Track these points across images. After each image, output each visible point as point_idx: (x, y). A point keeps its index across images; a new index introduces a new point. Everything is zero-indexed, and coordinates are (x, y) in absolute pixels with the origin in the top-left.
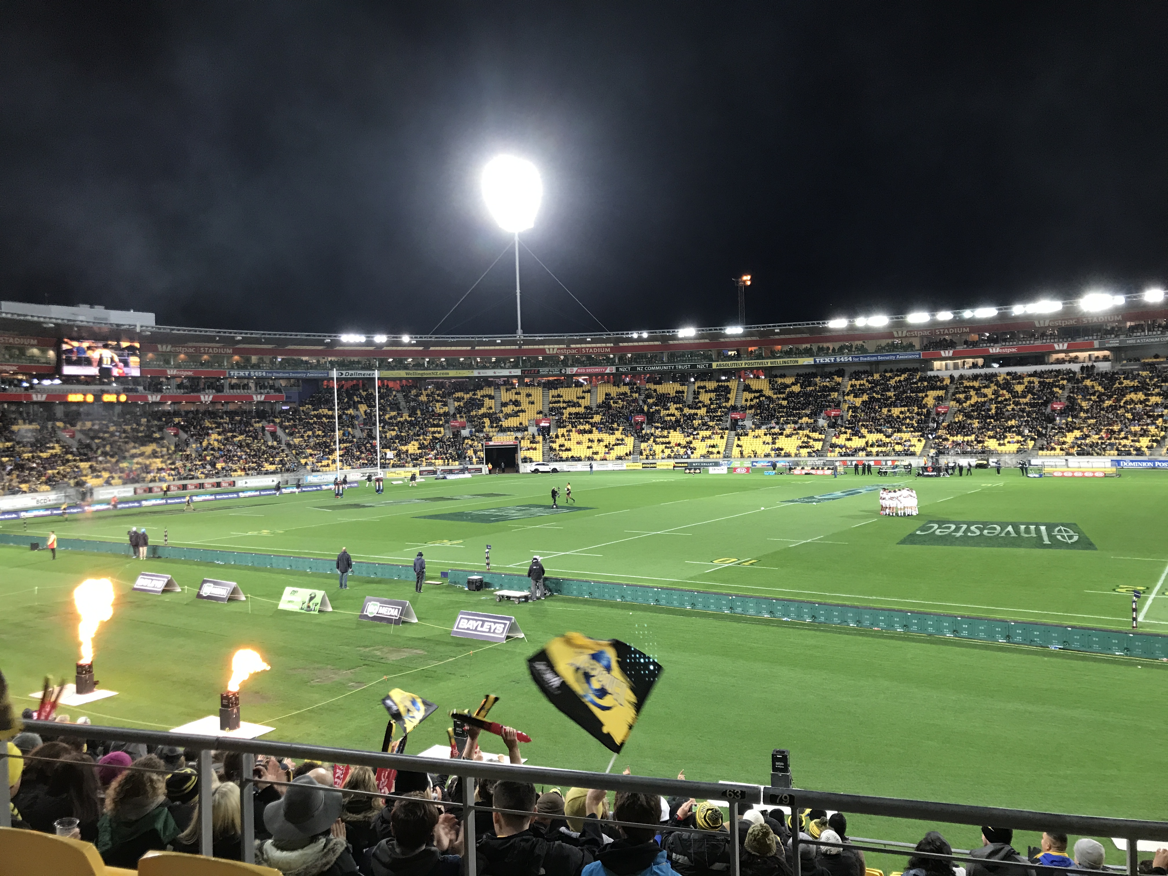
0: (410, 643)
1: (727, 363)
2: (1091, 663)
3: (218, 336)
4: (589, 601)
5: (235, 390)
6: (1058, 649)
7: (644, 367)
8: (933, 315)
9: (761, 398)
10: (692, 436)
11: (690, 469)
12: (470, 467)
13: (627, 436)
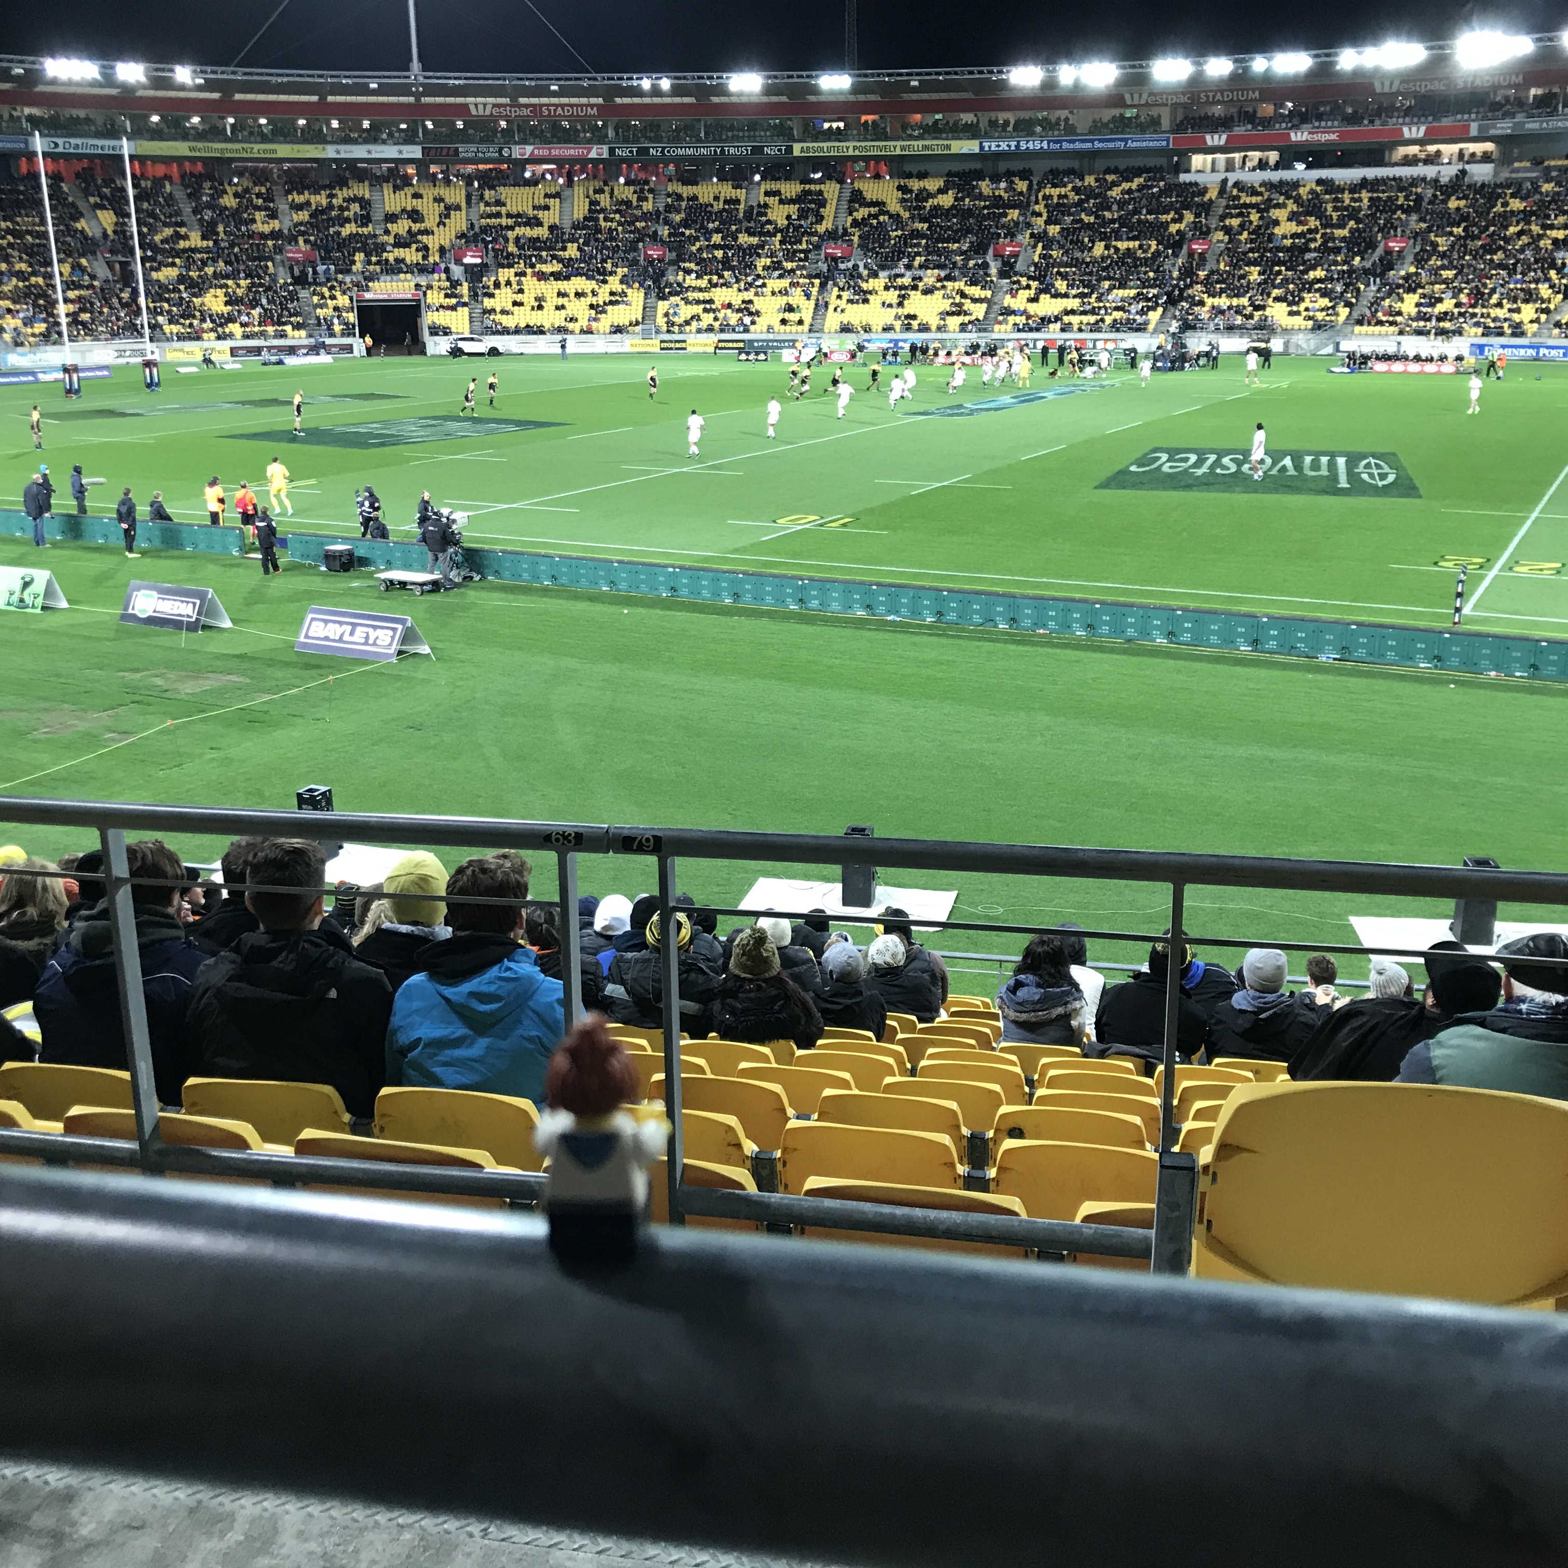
0: (219, 663)
1: (821, 144)
2: (1381, 681)
4: (551, 590)
6: (1331, 661)
7: (664, 148)
8: (1198, 64)
9: (881, 218)
10: (753, 290)
11: (748, 354)
12: (328, 341)
13: (631, 287)
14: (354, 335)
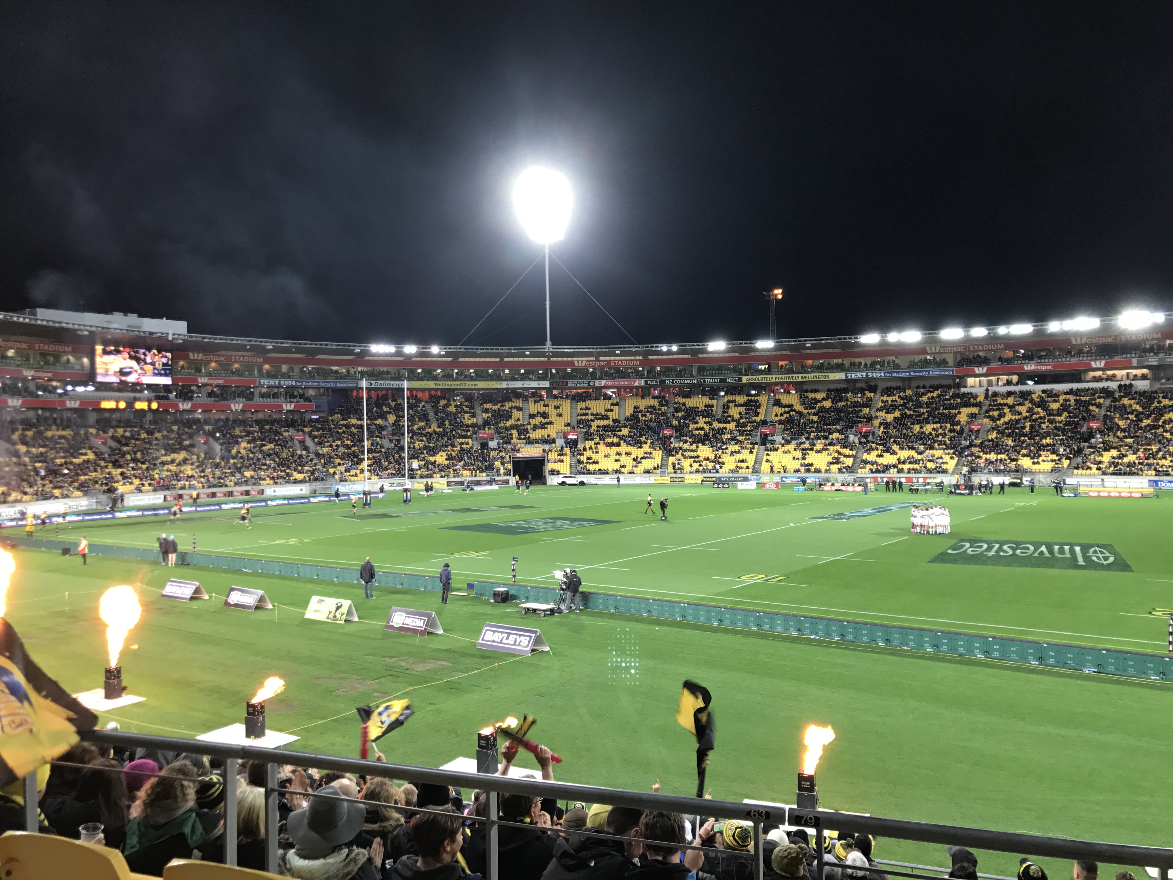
0: (436, 654)
1: (757, 377)
2: (1127, 687)
3: (249, 345)
4: (615, 615)
5: (265, 399)
6: (1092, 673)
7: (673, 380)
8: (967, 331)
9: (792, 413)
10: (721, 451)
11: (718, 484)
12: (497, 478)
13: (655, 450)
14: (510, 475)
